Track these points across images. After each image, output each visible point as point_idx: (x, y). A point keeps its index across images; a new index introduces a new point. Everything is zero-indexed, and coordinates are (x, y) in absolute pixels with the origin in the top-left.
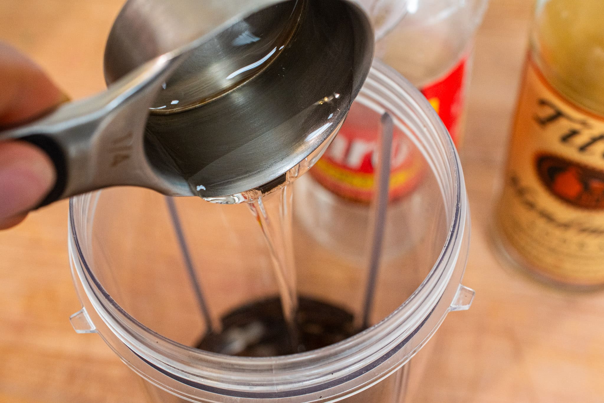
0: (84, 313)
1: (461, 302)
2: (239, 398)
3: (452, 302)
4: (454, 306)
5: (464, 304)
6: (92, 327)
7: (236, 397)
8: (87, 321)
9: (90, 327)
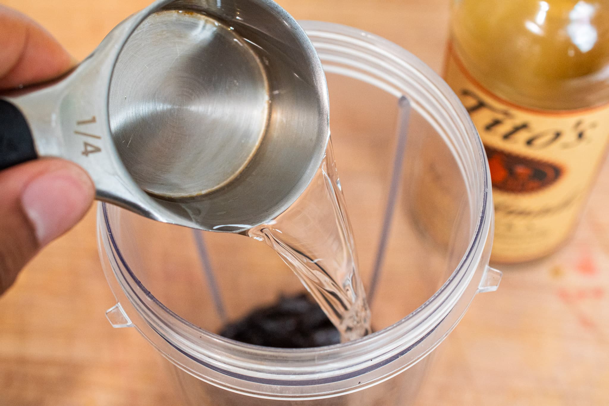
0: (119, 308)
1: (489, 283)
2: (279, 386)
3: (480, 284)
4: (482, 288)
5: (492, 285)
6: (129, 322)
7: (275, 386)
8: (122, 315)
9: (127, 322)
